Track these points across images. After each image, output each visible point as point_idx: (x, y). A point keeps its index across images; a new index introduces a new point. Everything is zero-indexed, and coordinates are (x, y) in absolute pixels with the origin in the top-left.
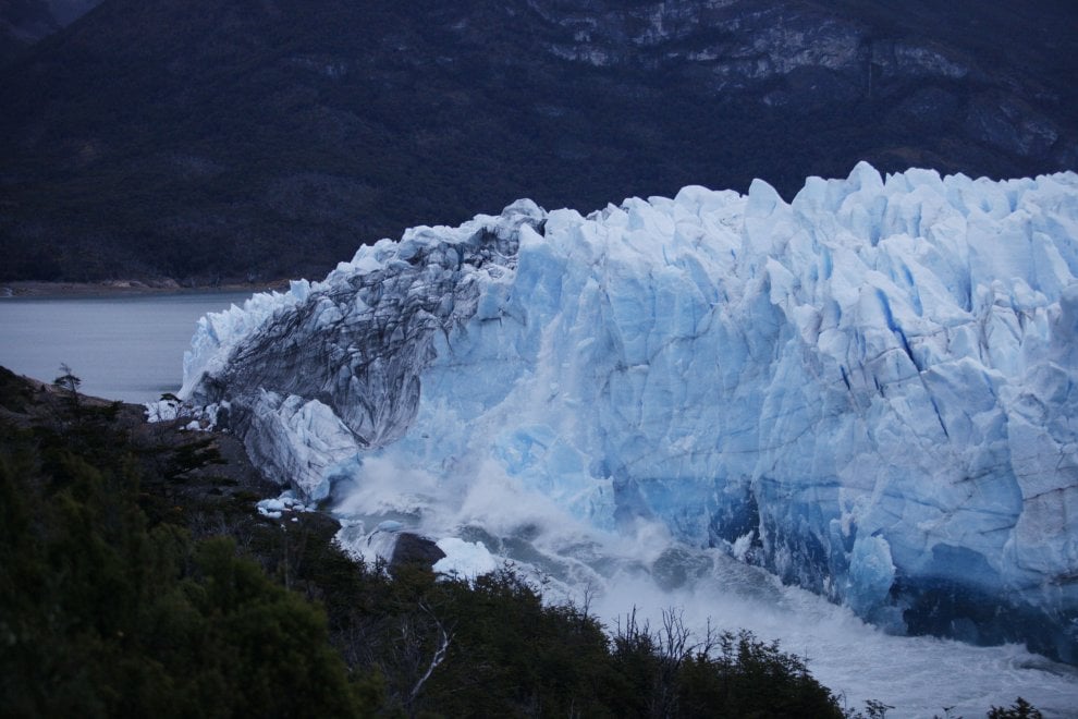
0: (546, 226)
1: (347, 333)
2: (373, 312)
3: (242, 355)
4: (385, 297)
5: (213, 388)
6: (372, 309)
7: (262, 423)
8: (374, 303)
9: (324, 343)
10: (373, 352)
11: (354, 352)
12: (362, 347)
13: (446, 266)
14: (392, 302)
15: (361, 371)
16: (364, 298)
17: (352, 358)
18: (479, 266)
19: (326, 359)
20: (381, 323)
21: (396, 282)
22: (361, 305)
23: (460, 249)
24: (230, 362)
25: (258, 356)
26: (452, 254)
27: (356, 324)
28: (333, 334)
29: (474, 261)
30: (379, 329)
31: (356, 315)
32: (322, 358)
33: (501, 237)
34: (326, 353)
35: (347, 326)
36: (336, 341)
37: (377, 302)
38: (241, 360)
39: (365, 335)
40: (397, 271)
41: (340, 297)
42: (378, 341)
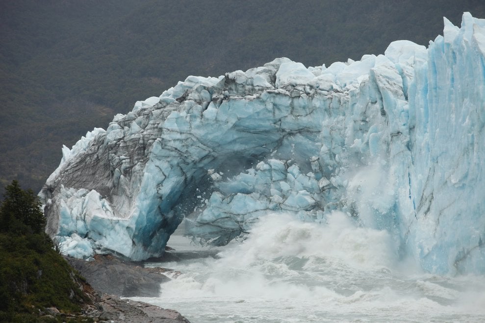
1: (123, 147)
2: (143, 132)
3: (68, 168)
4: (151, 122)
6: (142, 130)
8: (145, 126)
9: (109, 154)
10: (137, 159)
11: (125, 159)
12: (131, 155)
14: (156, 125)
15: (128, 172)
16: (139, 123)
17: (122, 164)
18: (221, 103)
20: (146, 139)
21: (162, 112)
22: (136, 128)
23: (211, 91)
27: (130, 140)
28: (114, 148)
30: (143, 144)
31: (132, 134)
32: (107, 166)
34: (110, 160)
35: (125, 142)
36: (115, 153)
38: (67, 171)
39: (135, 148)
40: (165, 104)
41: (126, 123)
42: (142, 151)
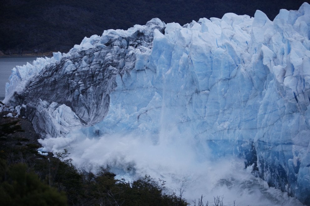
0: (165, 30)
1: (78, 76)
2: (89, 66)
3: (31, 85)
4: (95, 60)
5: (18, 99)
6: (89, 65)
7: (40, 114)
8: (90, 63)
9: (68, 80)
10: (89, 84)
11: (81, 84)
12: (84, 82)
13: (121, 47)
14: (98, 62)
15: (84, 92)
16: (85, 60)
17: (80, 87)
18: (136, 47)
19: (69, 87)
20: (93, 71)
21: (100, 53)
22: (84, 63)
23: (128, 39)
24: (26, 87)
25: (39, 85)
26: (124, 42)
27: (82, 72)
28: (72, 76)
29: (134, 45)
30: (92, 74)
31: (82, 68)
32: (67, 86)
33: (145, 35)
34: (69, 84)
35: (78, 72)
36: (73, 79)
37: (91, 62)
38: (31, 86)
39: (86, 76)
40: (100, 49)
41: (75, 60)
42: (92, 79)
